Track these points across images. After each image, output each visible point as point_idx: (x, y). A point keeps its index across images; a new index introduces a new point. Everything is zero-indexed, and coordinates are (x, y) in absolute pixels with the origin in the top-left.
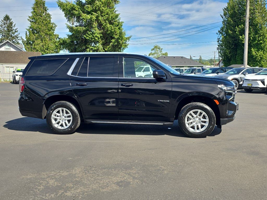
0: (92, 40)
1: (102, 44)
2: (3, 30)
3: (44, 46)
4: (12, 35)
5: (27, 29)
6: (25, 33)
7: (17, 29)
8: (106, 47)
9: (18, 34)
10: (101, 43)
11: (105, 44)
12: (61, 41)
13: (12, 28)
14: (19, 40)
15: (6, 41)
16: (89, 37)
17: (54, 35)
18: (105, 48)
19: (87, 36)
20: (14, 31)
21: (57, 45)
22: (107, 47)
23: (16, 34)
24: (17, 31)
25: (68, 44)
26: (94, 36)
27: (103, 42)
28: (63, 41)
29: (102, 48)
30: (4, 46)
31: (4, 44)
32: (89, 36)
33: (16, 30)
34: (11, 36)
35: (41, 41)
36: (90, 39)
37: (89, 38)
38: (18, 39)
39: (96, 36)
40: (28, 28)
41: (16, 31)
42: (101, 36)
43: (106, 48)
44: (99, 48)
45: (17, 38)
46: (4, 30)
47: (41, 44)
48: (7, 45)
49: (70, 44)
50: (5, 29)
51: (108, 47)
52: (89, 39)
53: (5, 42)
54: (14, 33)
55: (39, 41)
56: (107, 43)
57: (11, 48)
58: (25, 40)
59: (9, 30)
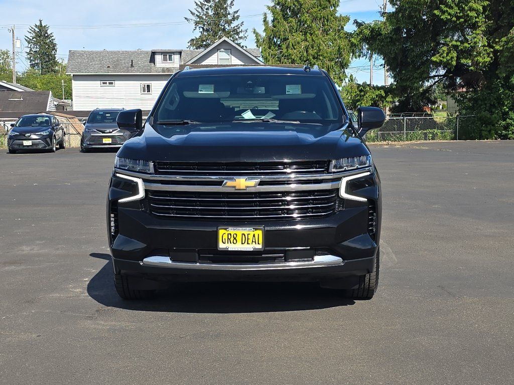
0: (458, 22)
1: (485, 33)
2: (204, 17)
3: (310, 51)
4: (226, 26)
5: (269, 8)
6: (262, 17)
7: (237, 11)
8: (497, 40)
9: (240, 23)
10: (483, 28)
11: (496, 30)
12: (367, 32)
13: (226, 8)
14: (241, 38)
15: (221, 40)
16: (449, 14)
17: (336, 18)
18: (493, 42)
19: (443, 12)
20: (230, 17)
21: (355, 41)
22: (499, 41)
23: (234, 24)
24: (238, 17)
25: (386, 38)
26: (463, 9)
27: (488, 27)
28: (373, 30)
29: (486, 44)
30: (216, 54)
31: (217, 49)
32: (448, 10)
33: (236, 15)
34: (224, 30)
35: (303, 37)
36: (454, 19)
37: (449, 17)
38: (240, 36)
39: (471, 9)
40: (272, 4)
41: (234, 19)
42: (484, 7)
43: (496, 43)
44: (475, 43)
45: (238, 34)
46: (207, 15)
47: (303, 44)
48: (222, 50)
49: (391, 38)
50: (211, 13)
51: (504, 39)
52: (450, 20)
53: (217, 42)
54: (229, 22)
55: (299, 37)
56: (500, 27)
57: (233, 58)
58: (263, 34)
59: (218, 14)
